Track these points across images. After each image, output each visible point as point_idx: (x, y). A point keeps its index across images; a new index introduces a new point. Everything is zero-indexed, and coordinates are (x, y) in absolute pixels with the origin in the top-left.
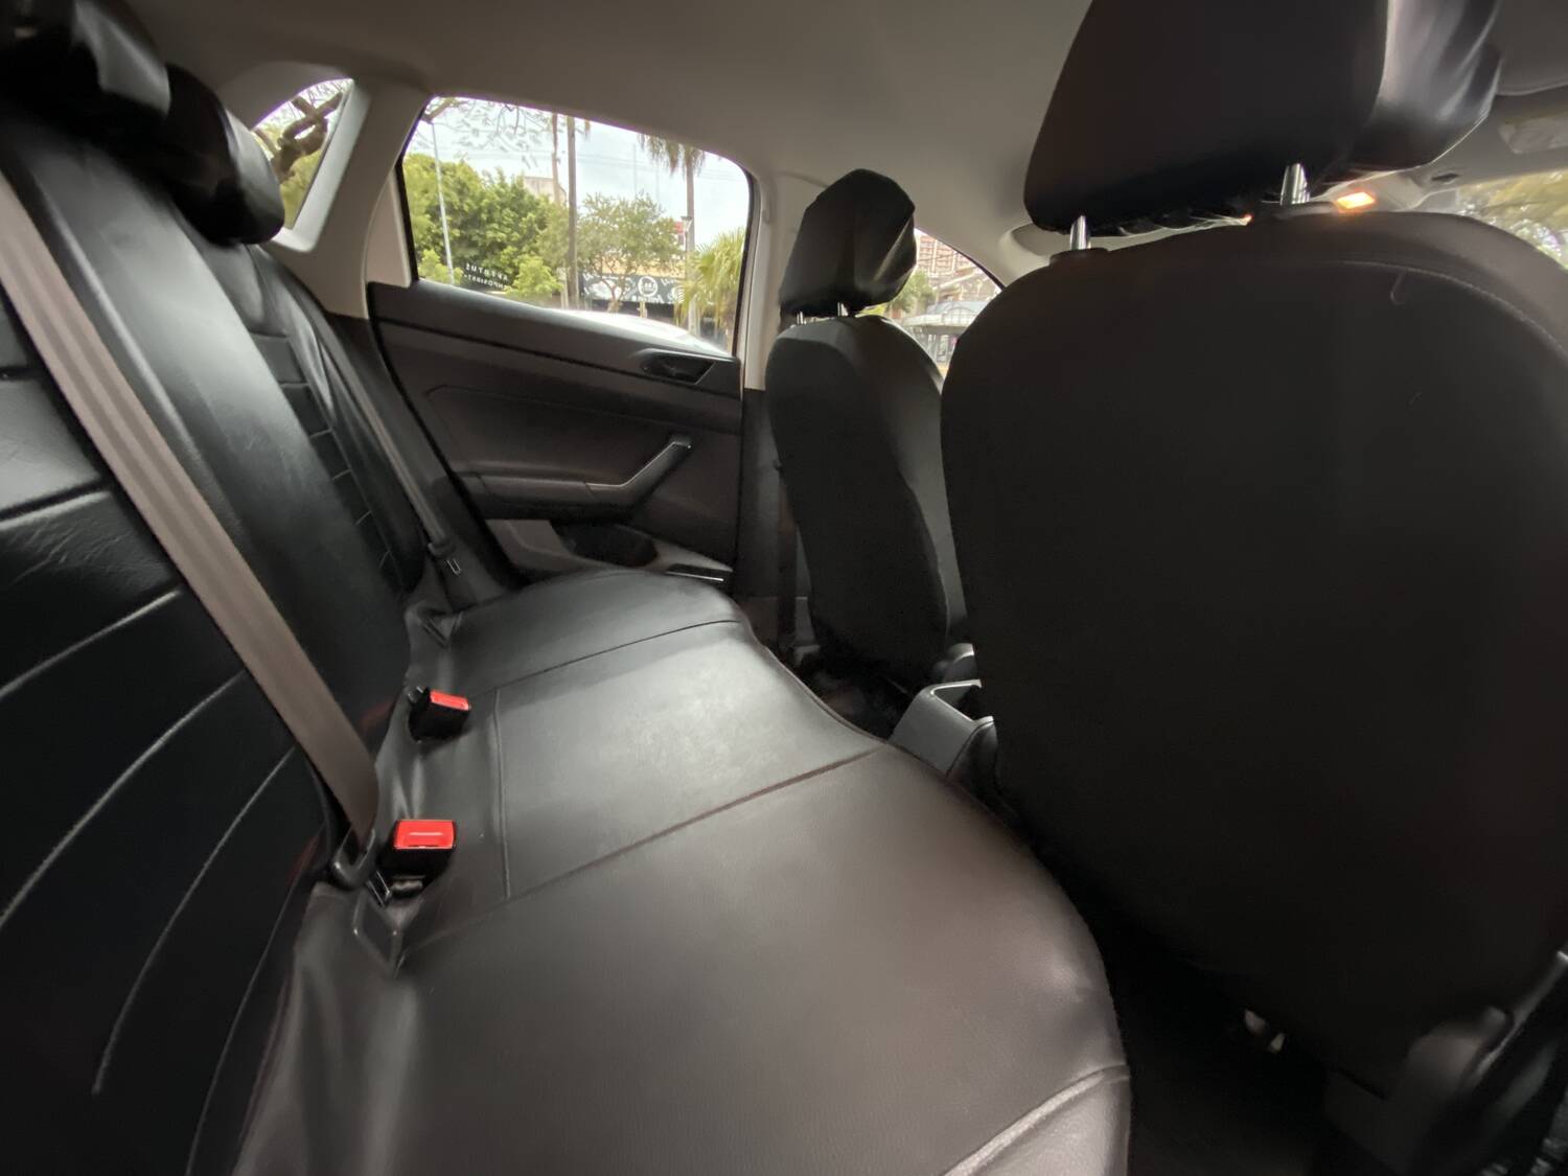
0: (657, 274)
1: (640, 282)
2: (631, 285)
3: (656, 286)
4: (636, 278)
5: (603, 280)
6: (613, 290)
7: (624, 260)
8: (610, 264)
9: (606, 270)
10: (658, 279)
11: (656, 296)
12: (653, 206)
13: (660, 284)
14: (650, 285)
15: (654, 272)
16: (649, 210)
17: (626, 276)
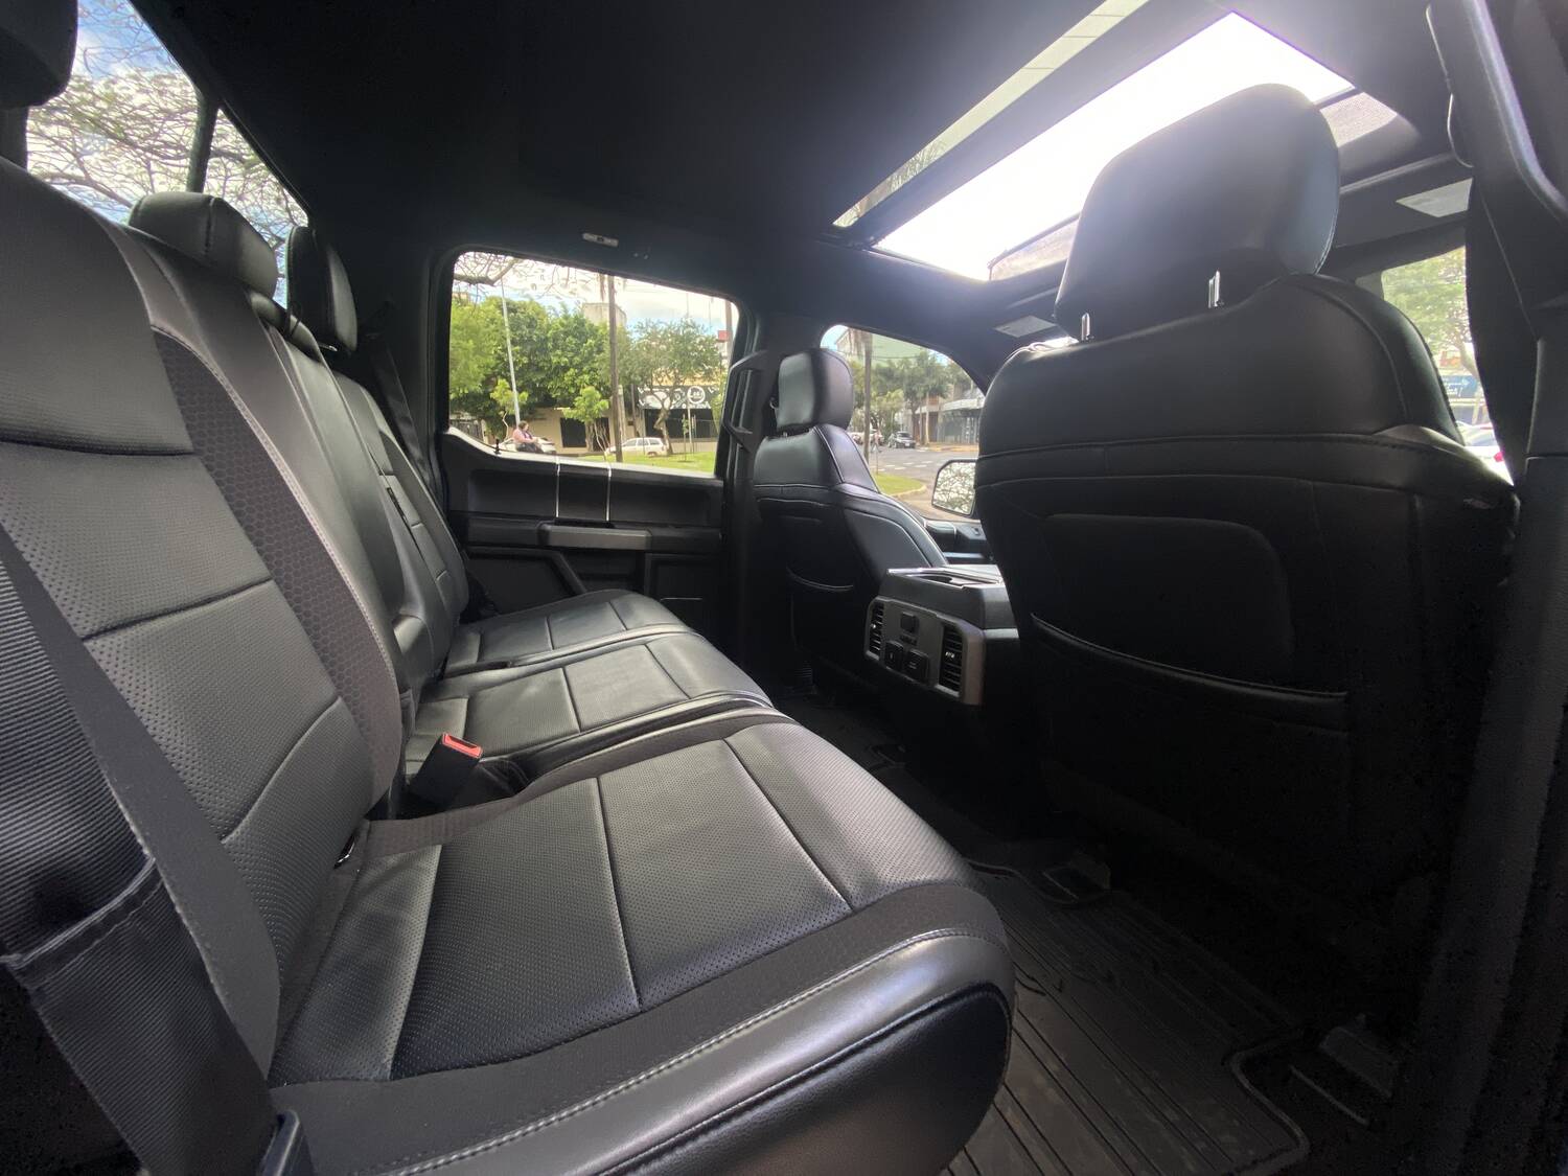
0: (703, 384)
1: (690, 391)
2: (681, 394)
3: (703, 393)
4: (686, 389)
5: (652, 393)
6: (662, 402)
7: (671, 375)
8: (660, 379)
9: (655, 383)
10: (705, 388)
11: (703, 403)
12: (694, 326)
13: (707, 392)
14: (698, 394)
15: (700, 382)
16: (692, 330)
17: (676, 386)
